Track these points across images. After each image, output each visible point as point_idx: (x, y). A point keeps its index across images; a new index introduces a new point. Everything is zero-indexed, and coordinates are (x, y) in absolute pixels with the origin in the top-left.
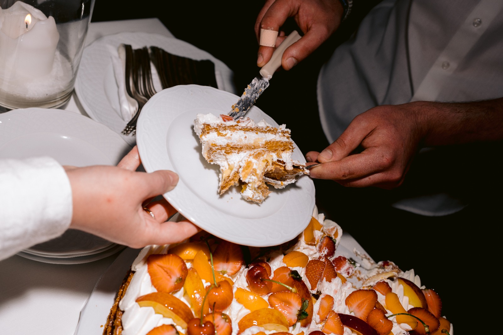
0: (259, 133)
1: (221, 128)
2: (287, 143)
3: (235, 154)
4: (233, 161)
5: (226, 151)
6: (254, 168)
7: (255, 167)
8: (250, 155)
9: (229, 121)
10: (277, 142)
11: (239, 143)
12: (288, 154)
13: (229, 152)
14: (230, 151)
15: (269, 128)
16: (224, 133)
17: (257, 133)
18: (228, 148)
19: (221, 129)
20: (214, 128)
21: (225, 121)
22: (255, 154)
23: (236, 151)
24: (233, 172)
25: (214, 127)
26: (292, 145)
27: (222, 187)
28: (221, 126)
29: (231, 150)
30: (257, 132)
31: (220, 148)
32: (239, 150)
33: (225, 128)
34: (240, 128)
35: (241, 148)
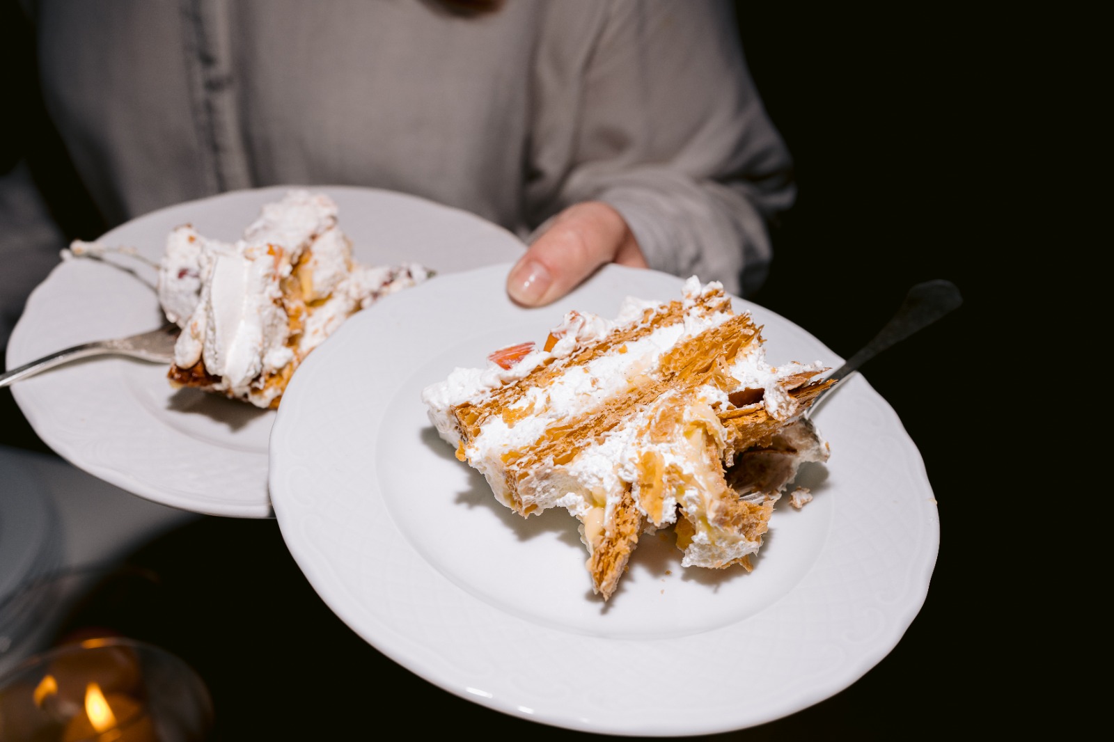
0: (629, 345)
1: (510, 392)
2: (729, 326)
3: (590, 450)
4: (594, 475)
5: (557, 456)
6: (667, 465)
7: (668, 460)
8: (641, 434)
9: (520, 360)
10: (700, 339)
11: (585, 409)
12: (751, 358)
13: (569, 452)
14: (571, 448)
15: (655, 314)
16: (523, 403)
17: (623, 351)
18: (560, 444)
19: (510, 396)
20: (488, 405)
21: (507, 367)
22: (653, 423)
23: (591, 439)
24: (609, 509)
25: (484, 403)
26: (749, 323)
27: (598, 576)
28: (505, 387)
29: (571, 442)
30: (620, 346)
31: (536, 458)
32: (597, 428)
33: (520, 387)
34: (566, 361)
35: (599, 421)
